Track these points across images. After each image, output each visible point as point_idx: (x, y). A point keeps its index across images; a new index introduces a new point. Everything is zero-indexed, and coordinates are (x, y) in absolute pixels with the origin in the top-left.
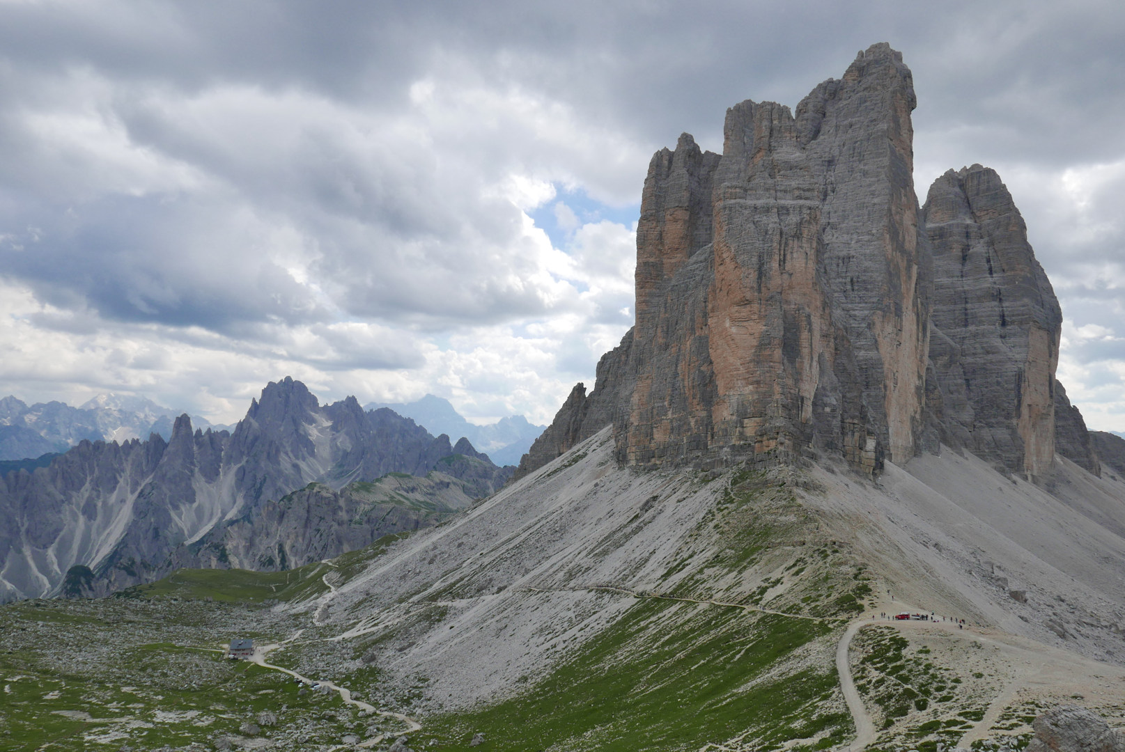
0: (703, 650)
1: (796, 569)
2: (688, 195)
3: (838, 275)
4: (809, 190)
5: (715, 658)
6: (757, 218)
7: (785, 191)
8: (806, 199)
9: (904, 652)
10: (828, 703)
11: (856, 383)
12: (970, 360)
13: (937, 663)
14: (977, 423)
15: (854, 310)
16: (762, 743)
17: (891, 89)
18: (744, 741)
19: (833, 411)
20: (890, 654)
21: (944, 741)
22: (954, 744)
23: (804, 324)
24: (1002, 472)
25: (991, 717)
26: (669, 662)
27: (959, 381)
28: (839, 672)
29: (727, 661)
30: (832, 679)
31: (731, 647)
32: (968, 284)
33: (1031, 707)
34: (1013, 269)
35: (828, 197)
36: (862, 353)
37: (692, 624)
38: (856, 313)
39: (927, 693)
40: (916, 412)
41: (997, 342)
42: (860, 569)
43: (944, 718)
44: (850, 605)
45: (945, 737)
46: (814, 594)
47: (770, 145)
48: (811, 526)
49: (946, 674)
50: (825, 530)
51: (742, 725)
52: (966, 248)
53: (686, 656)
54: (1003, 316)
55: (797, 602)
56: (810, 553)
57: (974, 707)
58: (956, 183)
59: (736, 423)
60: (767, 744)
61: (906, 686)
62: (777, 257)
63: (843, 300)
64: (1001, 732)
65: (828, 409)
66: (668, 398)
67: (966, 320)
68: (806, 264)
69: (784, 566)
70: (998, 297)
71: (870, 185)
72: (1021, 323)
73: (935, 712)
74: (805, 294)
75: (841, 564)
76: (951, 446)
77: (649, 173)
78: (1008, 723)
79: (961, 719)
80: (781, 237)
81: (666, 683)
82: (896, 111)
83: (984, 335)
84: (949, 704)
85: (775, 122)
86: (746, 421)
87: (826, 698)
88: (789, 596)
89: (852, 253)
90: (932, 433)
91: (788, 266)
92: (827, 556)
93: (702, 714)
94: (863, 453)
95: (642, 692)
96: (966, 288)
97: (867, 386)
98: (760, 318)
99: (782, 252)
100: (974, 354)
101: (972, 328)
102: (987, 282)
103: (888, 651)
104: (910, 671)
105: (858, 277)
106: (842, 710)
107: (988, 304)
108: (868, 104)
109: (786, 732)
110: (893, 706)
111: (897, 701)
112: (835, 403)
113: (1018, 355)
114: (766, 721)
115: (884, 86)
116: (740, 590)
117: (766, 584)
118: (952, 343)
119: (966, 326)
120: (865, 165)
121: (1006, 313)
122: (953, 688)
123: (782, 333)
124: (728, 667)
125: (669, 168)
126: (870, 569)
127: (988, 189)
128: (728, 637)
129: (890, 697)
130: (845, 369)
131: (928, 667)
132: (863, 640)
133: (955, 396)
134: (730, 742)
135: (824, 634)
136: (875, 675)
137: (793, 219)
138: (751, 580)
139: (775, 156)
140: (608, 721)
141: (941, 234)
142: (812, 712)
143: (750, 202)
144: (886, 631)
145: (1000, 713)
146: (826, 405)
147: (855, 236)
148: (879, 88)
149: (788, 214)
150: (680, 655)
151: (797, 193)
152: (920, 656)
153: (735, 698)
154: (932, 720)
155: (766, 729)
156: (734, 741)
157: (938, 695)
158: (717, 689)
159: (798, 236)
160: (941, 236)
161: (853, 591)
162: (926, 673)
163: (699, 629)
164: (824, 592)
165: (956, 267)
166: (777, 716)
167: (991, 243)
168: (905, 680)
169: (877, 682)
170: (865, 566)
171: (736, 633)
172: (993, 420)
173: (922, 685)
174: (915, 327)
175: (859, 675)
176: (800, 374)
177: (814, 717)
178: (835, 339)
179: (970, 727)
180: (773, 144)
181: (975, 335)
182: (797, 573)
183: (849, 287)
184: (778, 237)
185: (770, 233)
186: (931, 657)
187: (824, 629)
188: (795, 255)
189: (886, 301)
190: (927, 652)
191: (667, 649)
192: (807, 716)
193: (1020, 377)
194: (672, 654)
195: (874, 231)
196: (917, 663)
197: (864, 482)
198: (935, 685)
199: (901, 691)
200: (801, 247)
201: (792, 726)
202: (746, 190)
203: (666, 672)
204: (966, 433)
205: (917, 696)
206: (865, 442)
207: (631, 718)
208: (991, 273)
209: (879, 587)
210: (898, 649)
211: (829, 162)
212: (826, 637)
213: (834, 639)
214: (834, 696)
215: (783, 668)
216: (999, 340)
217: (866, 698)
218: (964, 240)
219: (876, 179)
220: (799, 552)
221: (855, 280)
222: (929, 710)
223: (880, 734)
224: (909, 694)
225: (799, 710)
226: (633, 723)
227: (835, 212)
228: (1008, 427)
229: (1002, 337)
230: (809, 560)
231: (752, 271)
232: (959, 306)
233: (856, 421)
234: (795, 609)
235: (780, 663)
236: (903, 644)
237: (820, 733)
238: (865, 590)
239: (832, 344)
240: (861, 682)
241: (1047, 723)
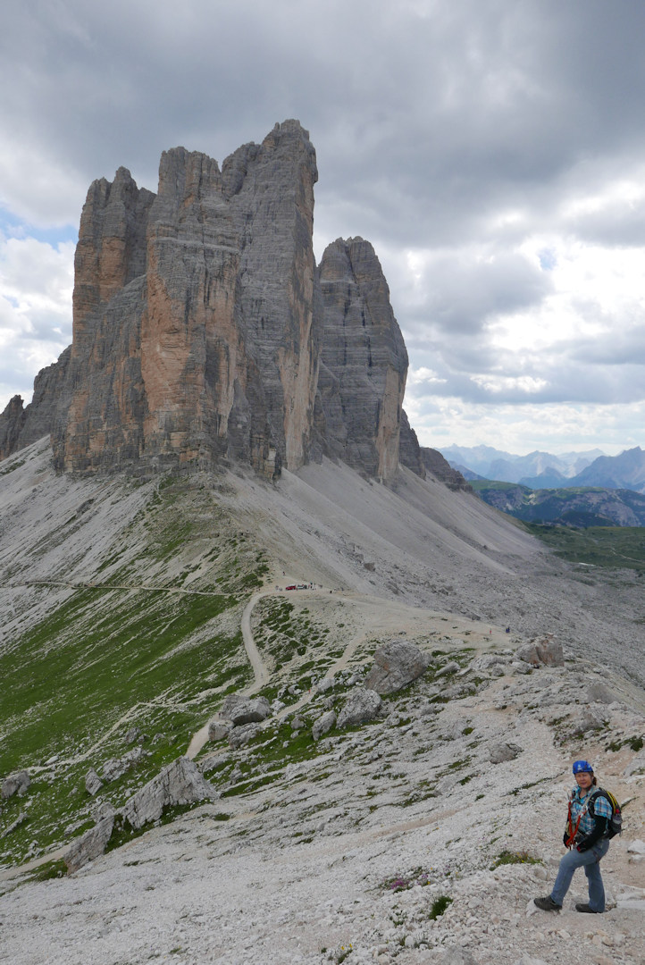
0: (134, 628)
1: (211, 556)
2: (125, 226)
3: (252, 315)
4: (230, 238)
5: (144, 634)
6: (186, 256)
7: (211, 236)
8: (228, 245)
9: (291, 614)
10: (234, 659)
11: (263, 405)
12: (346, 391)
13: (313, 620)
14: (349, 441)
15: (263, 345)
16: (183, 696)
17: (299, 162)
18: (168, 697)
19: (244, 427)
20: (281, 617)
21: (316, 675)
22: (323, 676)
23: (223, 353)
24: (364, 476)
25: (347, 655)
26: (104, 641)
27: (338, 407)
28: (244, 634)
29: (155, 635)
30: (238, 640)
31: (158, 624)
32: (347, 332)
33: (374, 643)
34: (379, 323)
35: (247, 247)
36: (268, 381)
37: (124, 608)
38: (265, 347)
39: (306, 642)
40: (306, 430)
41: (365, 378)
42: (261, 554)
43: (317, 659)
44: (253, 581)
45: (317, 672)
46: (225, 575)
47: (199, 192)
48: (225, 521)
49: (319, 627)
50: (235, 524)
51: (167, 684)
52: (348, 303)
53: (119, 634)
54: (370, 359)
55: (212, 583)
56: (223, 542)
57: (337, 648)
58: (343, 249)
59: (164, 436)
60: (186, 696)
61: (291, 639)
62: (202, 294)
63: (255, 336)
64: (354, 664)
65: (240, 426)
66: (103, 412)
67: (345, 360)
68: (226, 302)
69: (201, 555)
70: (368, 343)
71: (279, 241)
72: (382, 365)
73: (311, 655)
74: (225, 328)
75: (247, 550)
76: (330, 457)
77: (87, 200)
78: (359, 656)
79: (329, 658)
80: (207, 276)
81: (102, 658)
82: (302, 181)
83: (356, 372)
84: (320, 648)
85: (204, 172)
86: (173, 434)
87: (232, 655)
88: (206, 578)
89: (264, 297)
90: (318, 447)
91: (212, 302)
92: (236, 544)
93: (133, 680)
94: (266, 462)
95: (80, 669)
96: (347, 335)
97: (271, 408)
98: (186, 346)
99: (207, 290)
100: (350, 387)
101: (348, 366)
102: (361, 331)
103: (279, 614)
104: (295, 628)
105: (267, 318)
106: (245, 662)
107: (360, 348)
108: (281, 170)
109: (201, 685)
110: (281, 656)
111: (285, 650)
112: (245, 420)
113: (378, 389)
114: (186, 678)
115: (294, 158)
116: (165, 576)
117: (188, 570)
118: (335, 377)
119: (344, 364)
120: (277, 223)
121: (373, 357)
122: (324, 636)
123: (205, 360)
124: (155, 639)
125: (107, 198)
126: (268, 553)
127: (365, 258)
128: (156, 614)
129: (280, 648)
130: (254, 394)
131: (307, 623)
132: (261, 608)
133: (334, 419)
134: (156, 699)
135: (232, 606)
136: (269, 633)
137: (217, 261)
138: (175, 567)
139: (204, 203)
140: (48, 698)
141: (330, 289)
142: (222, 667)
143: (181, 241)
144: (278, 600)
145: (354, 650)
146: (238, 423)
147: (266, 283)
148: (290, 158)
149: (213, 257)
150: (114, 634)
151: (221, 239)
152: (302, 615)
153: (160, 664)
154: (309, 661)
155: (186, 685)
156: (159, 698)
157: (314, 642)
158: (145, 659)
159: (220, 277)
160: (331, 291)
161: (255, 571)
162: (306, 627)
163: (130, 611)
164: (233, 573)
165: (340, 317)
166: (195, 674)
167: (365, 301)
168: (291, 634)
169: (271, 638)
170: (265, 550)
171: (162, 611)
172: (359, 438)
173: (303, 637)
174: (308, 363)
175: (258, 633)
176: (219, 396)
177: (223, 671)
178: (248, 368)
179: (334, 663)
180: (202, 192)
181: (350, 372)
182: (212, 560)
183: (260, 326)
184: (204, 275)
185: (197, 271)
186: (309, 615)
187: (233, 602)
188: (217, 293)
189: (288, 340)
190: (307, 612)
191: (102, 630)
192: (218, 671)
193: (379, 405)
194: (106, 634)
195: (281, 281)
196: (300, 621)
197: (266, 485)
198: (312, 636)
199: (288, 643)
200: (223, 287)
201: (206, 680)
202: (177, 230)
203: (101, 649)
204: (340, 447)
205: (299, 645)
206: (268, 453)
207: (70, 691)
208: (364, 325)
209: (275, 567)
210: (287, 612)
211: (248, 216)
212: (234, 608)
213: (240, 609)
214: (239, 653)
215: (200, 635)
216: (366, 377)
217: (263, 651)
218: (347, 296)
219: (284, 237)
220: (214, 542)
221: (265, 320)
222: (307, 654)
223: (272, 676)
224: (294, 644)
225: (212, 667)
226: (71, 696)
227: (252, 261)
228: (369, 443)
229: (369, 375)
230: (222, 549)
231: (180, 303)
232: (341, 349)
233: (261, 436)
234: (210, 588)
235: (198, 632)
236: (290, 608)
237: (228, 682)
238: (264, 569)
239: (245, 373)
240: (259, 640)
241: (383, 653)
